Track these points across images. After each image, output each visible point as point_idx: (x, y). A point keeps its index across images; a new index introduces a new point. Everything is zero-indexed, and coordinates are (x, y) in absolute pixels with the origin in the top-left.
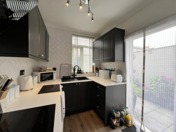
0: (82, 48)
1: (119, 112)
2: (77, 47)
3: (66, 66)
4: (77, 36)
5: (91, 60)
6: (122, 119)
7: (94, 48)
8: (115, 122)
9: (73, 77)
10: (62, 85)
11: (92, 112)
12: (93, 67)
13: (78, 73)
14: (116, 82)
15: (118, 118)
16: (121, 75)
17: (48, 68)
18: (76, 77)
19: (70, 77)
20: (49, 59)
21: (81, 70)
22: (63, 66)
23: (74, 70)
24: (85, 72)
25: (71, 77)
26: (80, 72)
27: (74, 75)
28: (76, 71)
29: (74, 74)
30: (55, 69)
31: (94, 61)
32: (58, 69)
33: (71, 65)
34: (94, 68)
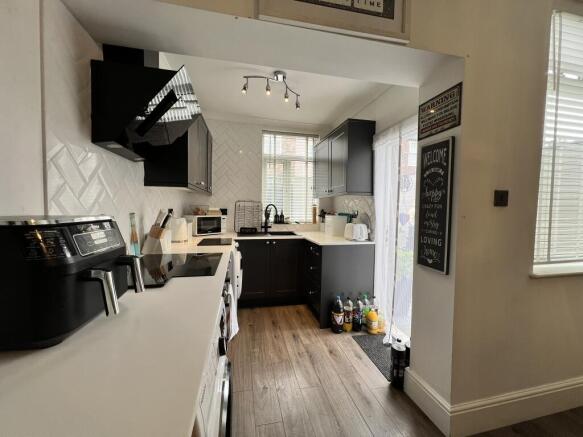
0: (287, 162)
1: (350, 302)
2: (275, 160)
3: (250, 204)
4: (276, 133)
5: (311, 192)
6: (357, 317)
7: (316, 162)
8: (339, 319)
9: (263, 230)
10: (236, 241)
11: (302, 308)
12: (315, 209)
13: (276, 222)
14: (355, 240)
15: (347, 313)
16: (364, 227)
17: (210, 209)
18: (269, 230)
19: (256, 229)
20: (214, 188)
21: (282, 216)
22: (242, 204)
23: (267, 216)
24: (292, 220)
25: (259, 231)
26: (280, 220)
27: (266, 226)
28: (272, 219)
29: (266, 223)
30: (224, 212)
31: (316, 196)
32: (231, 211)
33: (260, 202)
34: (318, 212)
